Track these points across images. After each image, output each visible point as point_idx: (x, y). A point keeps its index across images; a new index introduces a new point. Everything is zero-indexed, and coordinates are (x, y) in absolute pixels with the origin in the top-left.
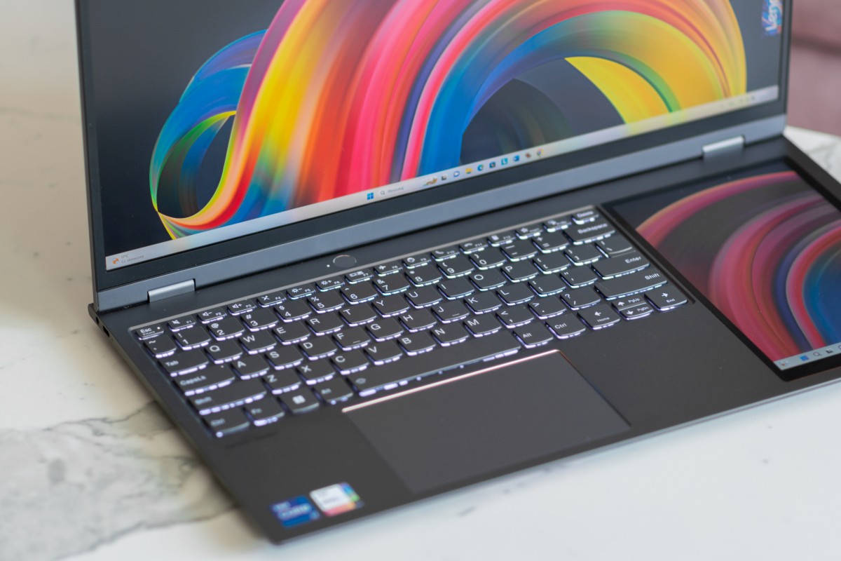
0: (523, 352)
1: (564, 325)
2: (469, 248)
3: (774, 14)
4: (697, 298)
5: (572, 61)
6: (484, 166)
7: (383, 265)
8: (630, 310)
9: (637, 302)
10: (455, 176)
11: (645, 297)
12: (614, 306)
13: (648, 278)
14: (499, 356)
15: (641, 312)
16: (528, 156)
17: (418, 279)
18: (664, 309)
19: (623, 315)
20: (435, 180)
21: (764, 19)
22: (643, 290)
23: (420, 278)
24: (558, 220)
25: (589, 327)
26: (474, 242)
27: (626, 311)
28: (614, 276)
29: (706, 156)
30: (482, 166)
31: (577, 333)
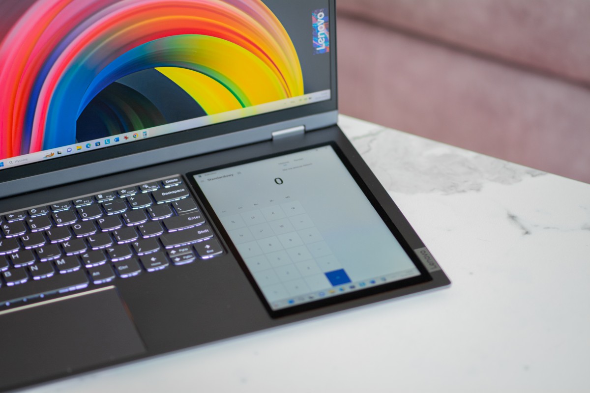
0: (92, 286)
1: (126, 267)
2: (79, 203)
3: (322, 38)
4: (231, 250)
5: (161, 70)
6: (91, 145)
7: (12, 214)
8: (178, 257)
9: (185, 251)
10: (68, 151)
11: (193, 247)
12: (167, 254)
13: (199, 232)
14: (72, 288)
15: (186, 259)
16: (126, 138)
17: (33, 226)
18: (205, 257)
19: (172, 261)
20: (52, 154)
21: (314, 42)
22: (194, 242)
23: (35, 225)
24: (150, 185)
25: (144, 269)
26: (83, 199)
27: (175, 258)
28: (177, 230)
29: (274, 139)
30: (89, 144)
31: (135, 274)
